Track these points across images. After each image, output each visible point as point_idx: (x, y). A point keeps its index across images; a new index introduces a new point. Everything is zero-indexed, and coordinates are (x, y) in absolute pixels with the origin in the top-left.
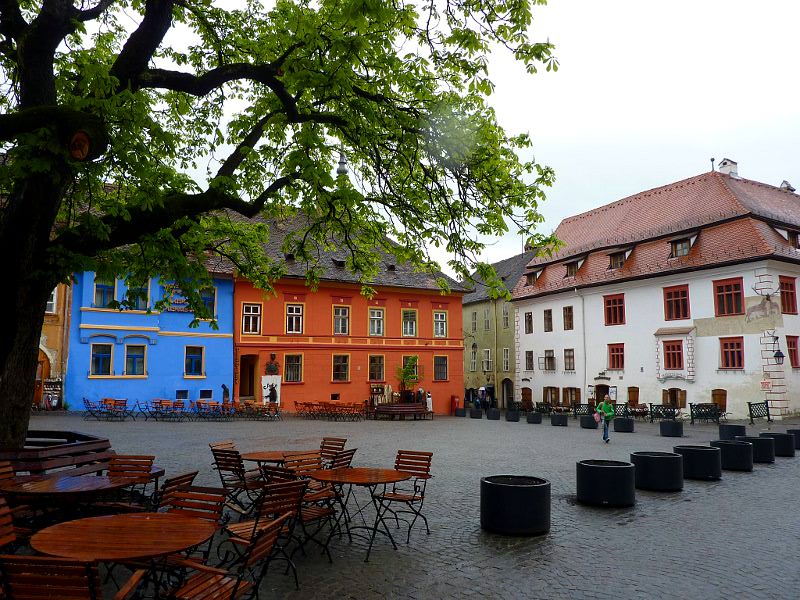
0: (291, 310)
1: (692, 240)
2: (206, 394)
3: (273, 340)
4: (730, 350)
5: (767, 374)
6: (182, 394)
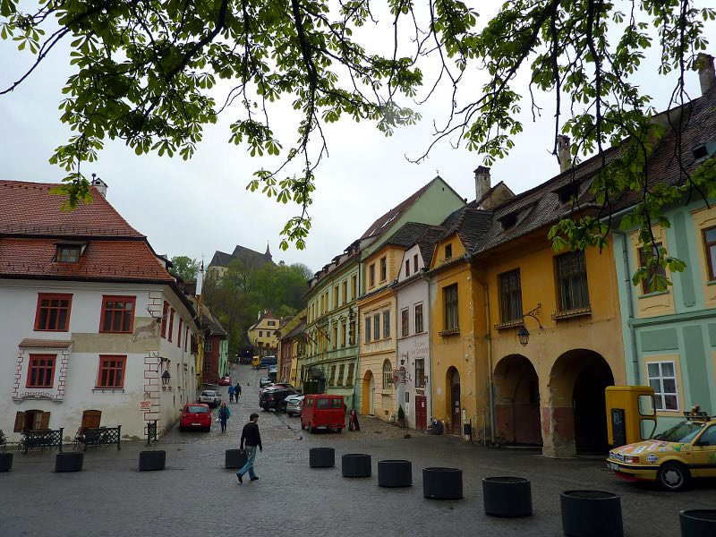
1: (83, 248)
4: (108, 368)
5: (148, 394)
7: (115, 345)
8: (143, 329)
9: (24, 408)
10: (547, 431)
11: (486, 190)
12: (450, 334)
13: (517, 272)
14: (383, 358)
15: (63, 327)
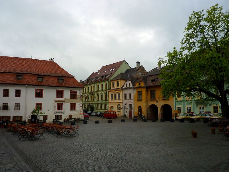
4: (72, 106)
5: (81, 111)
7: (73, 101)
8: (79, 98)
9: (57, 114)
10: (159, 117)
11: (139, 67)
12: (139, 100)
13: (155, 90)
14: (118, 103)
15: (62, 97)
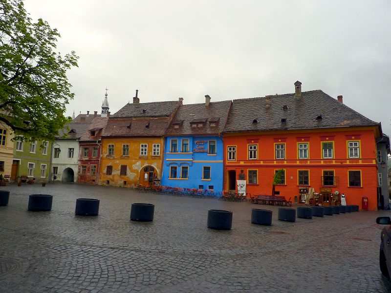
0: (251, 148)
2: (211, 187)
3: (242, 163)
6: (201, 187)
